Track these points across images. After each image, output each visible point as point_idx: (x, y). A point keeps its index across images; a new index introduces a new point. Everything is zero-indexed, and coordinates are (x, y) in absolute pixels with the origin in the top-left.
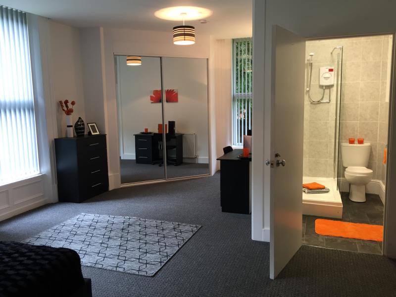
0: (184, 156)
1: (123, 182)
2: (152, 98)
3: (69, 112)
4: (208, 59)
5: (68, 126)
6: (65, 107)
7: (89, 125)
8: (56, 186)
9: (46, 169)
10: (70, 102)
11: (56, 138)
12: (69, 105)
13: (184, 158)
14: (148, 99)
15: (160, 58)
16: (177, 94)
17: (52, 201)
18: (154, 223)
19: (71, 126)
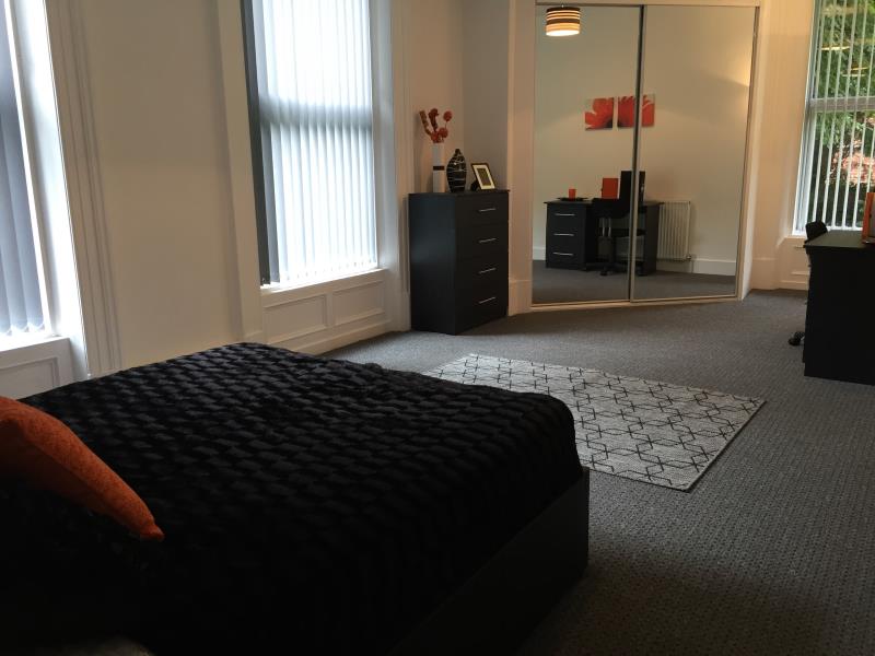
0: (660, 255)
1: (536, 301)
2: (589, 118)
3: (439, 136)
4: (757, 8)
5: (436, 168)
6: (430, 124)
7: (476, 167)
8: (407, 295)
9: (391, 258)
10: (441, 113)
11: (412, 192)
12: (440, 120)
13: (662, 260)
14: (578, 121)
15: (638, 9)
16: (653, 105)
17: (399, 328)
18: (640, 384)
19: (441, 168)
